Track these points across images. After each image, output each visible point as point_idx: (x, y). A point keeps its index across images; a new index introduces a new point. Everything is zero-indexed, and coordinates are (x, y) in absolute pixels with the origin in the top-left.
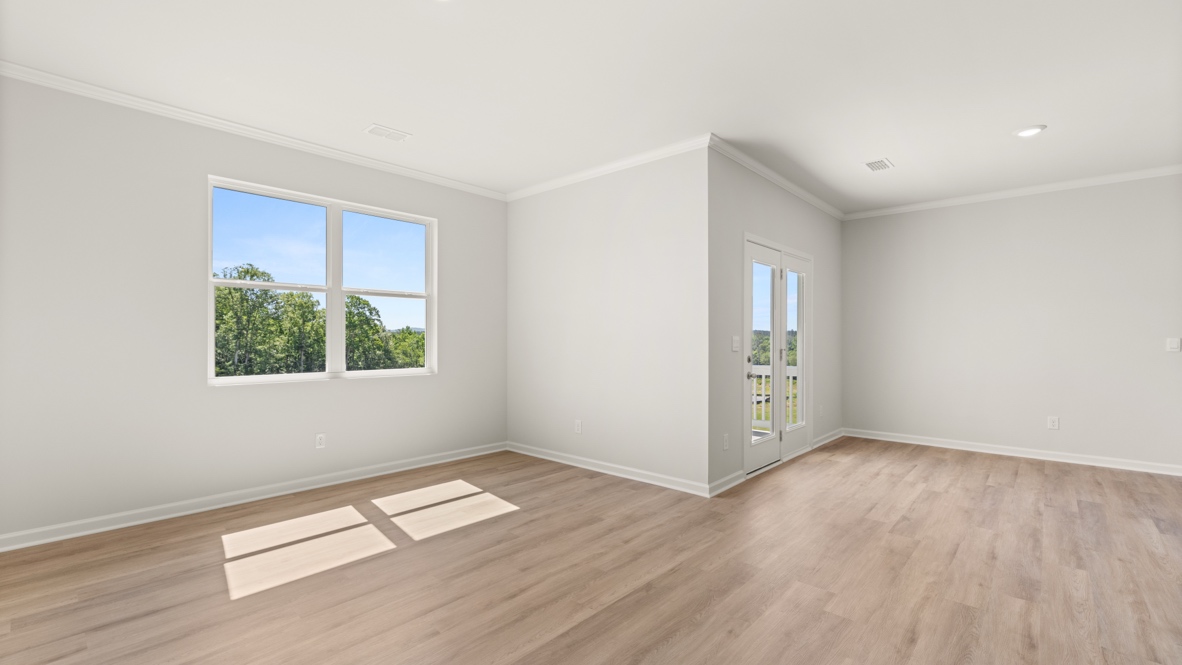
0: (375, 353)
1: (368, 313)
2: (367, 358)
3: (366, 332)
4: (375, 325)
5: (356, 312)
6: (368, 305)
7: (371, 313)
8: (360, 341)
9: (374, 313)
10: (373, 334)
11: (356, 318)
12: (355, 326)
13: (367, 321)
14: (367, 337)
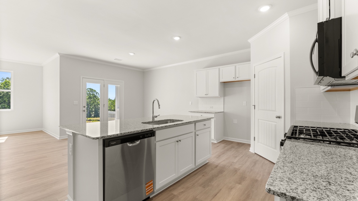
0: (98, 106)
1: (95, 94)
2: (95, 108)
3: (95, 100)
4: (98, 98)
5: (92, 93)
6: (96, 91)
7: (96, 94)
8: (93, 103)
9: (97, 94)
10: (97, 100)
11: (91, 95)
12: (91, 98)
13: (95, 96)
14: (95, 101)
